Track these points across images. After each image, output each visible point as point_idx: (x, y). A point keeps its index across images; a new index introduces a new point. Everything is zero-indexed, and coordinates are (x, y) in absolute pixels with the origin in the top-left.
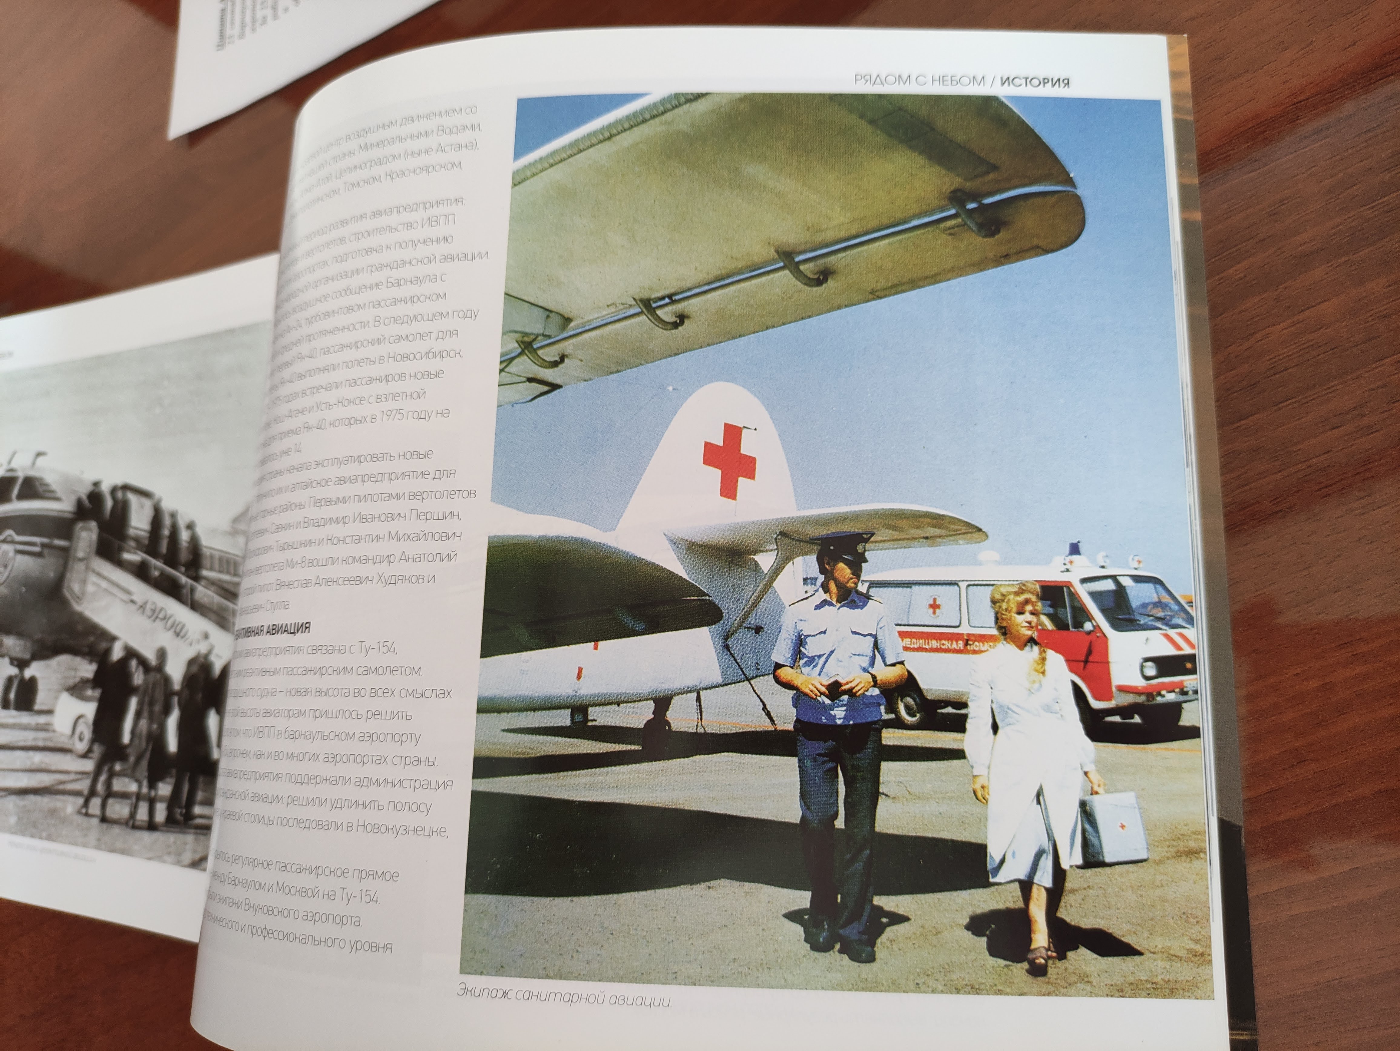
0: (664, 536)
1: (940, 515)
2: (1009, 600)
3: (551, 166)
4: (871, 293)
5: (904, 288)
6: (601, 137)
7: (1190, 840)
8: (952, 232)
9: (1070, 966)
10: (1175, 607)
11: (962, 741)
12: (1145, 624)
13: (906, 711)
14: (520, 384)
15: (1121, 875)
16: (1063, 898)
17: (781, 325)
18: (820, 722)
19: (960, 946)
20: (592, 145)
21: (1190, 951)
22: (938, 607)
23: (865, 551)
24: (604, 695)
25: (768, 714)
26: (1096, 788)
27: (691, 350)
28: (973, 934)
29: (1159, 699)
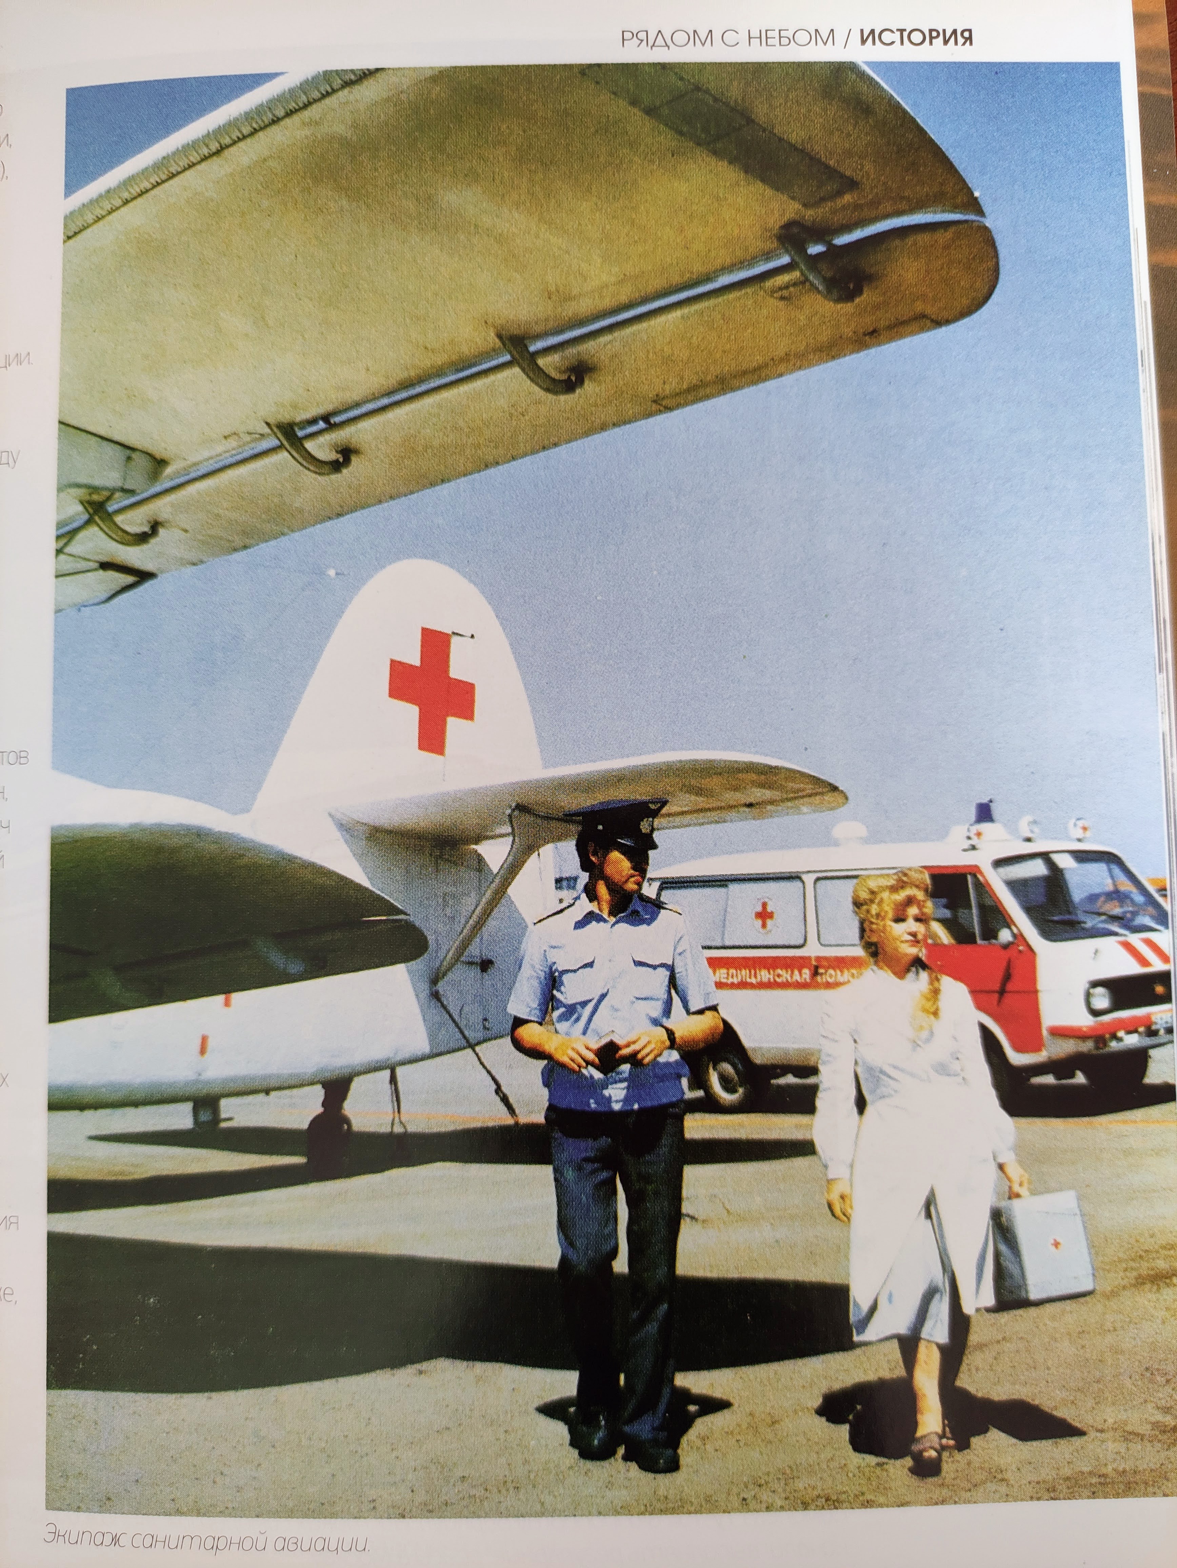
0: (330, 819)
1: (771, 767)
2: (882, 901)
3: (126, 202)
4: (655, 401)
5: (708, 390)
6: (205, 151)
7: (1158, 1258)
8: (784, 295)
9: (975, 1458)
10: (1139, 899)
11: (810, 1127)
12: (1093, 928)
13: (721, 1084)
14: (89, 574)
15: (1053, 1318)
16: (965, 1358)
17: (509, 461)
18: (587, 1108)
19: (809, 1440)
20: (191, 166)
21: (1155, 1425)
22: (771, 915)
23: (653, 830)
24: (244, 1078)
25: (505, 1100)
26: (1016, 1188)
27: (363, 508)
28: (828, 1420)
29: (1114, 1045)
